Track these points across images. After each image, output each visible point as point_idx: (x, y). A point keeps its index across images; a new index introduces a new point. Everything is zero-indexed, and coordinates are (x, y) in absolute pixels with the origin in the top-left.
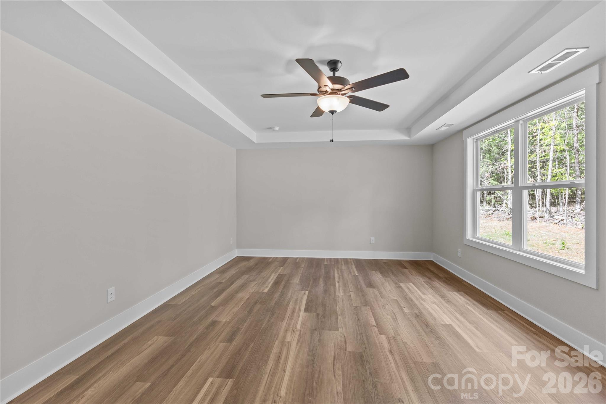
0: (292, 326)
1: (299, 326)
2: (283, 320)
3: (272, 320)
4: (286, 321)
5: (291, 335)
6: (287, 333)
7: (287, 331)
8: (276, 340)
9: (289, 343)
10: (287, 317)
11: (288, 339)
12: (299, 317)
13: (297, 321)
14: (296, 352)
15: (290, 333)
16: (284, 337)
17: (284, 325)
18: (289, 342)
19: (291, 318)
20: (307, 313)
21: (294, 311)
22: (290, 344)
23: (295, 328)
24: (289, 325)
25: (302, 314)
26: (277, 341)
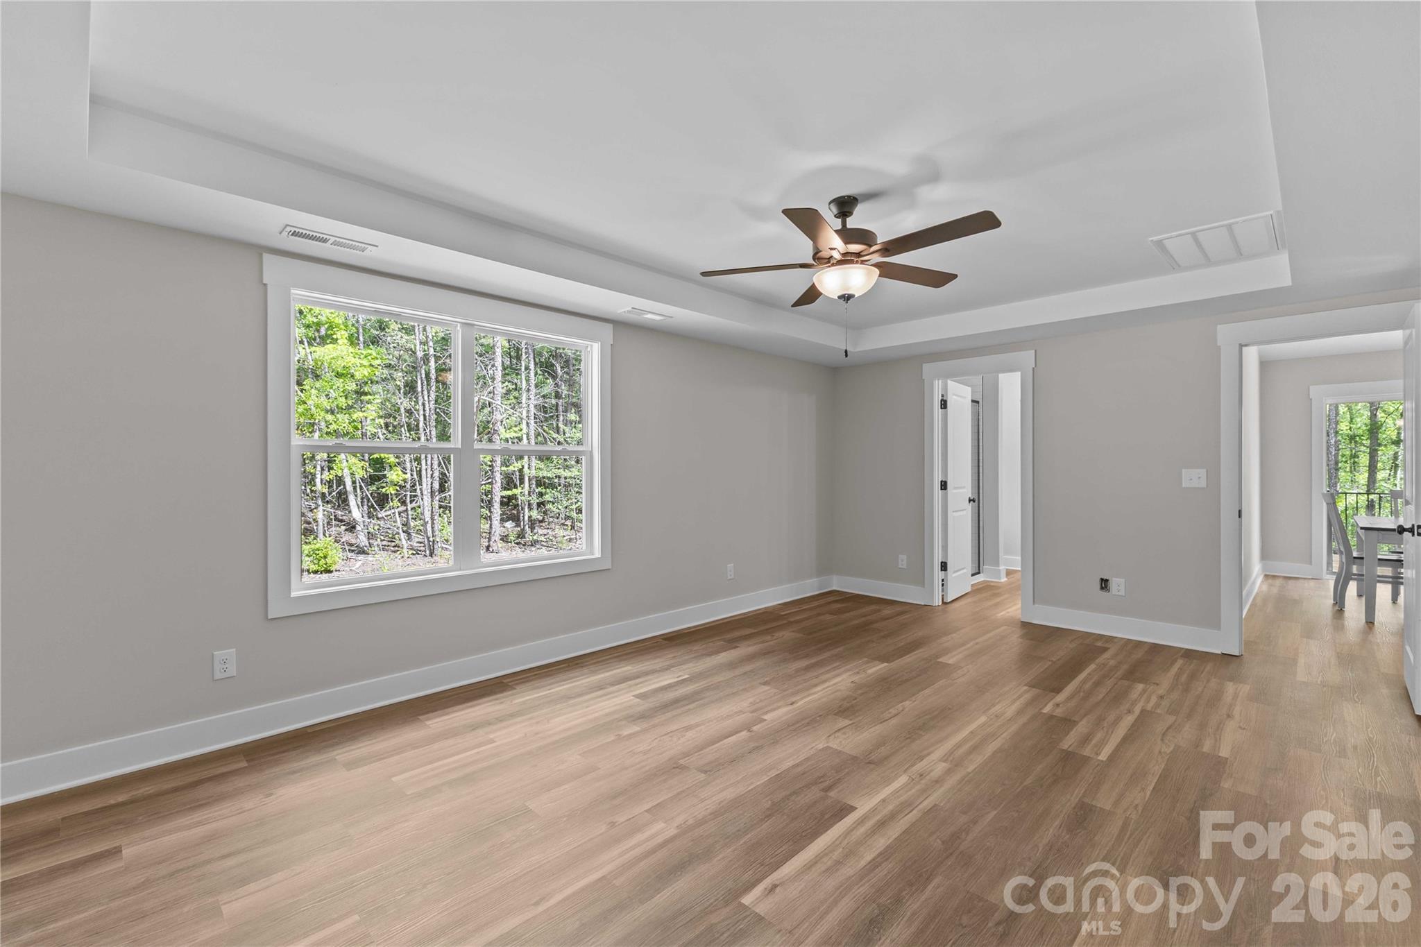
0: (918, 787)
1: (903, 779)
2: (934, 808)
3: (963, 819)
4: (927, 804)
5: (932, 771)
6: (940, 777)
7: (937, 782)
8: (970, 773)
9: (944, 759)
10: (914, 812)
11: (942, 767)
12: (884, 800)
13: (897, 791)
14: (939, 745)
15: (932, 774)
16: (949, 772)
17: (935, 797)
18: (945, 761)
19: (907, 806)
20: (849, 803)
21: (882, 824)
22: (946, 758)
23: (913, 780)
24: (924, 791)
25: (864, 805)
26: (970, 770)
